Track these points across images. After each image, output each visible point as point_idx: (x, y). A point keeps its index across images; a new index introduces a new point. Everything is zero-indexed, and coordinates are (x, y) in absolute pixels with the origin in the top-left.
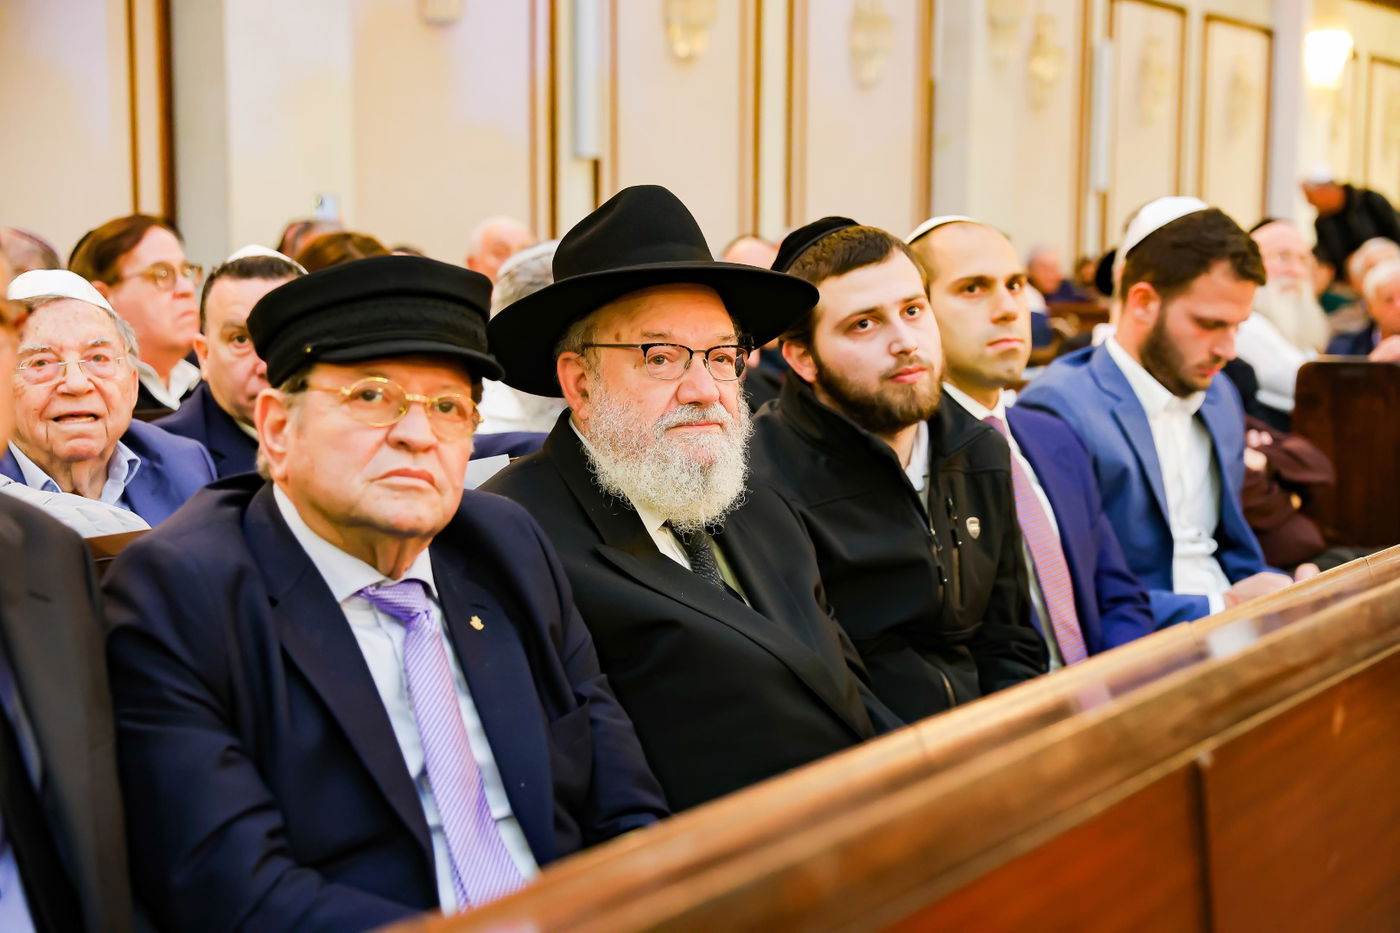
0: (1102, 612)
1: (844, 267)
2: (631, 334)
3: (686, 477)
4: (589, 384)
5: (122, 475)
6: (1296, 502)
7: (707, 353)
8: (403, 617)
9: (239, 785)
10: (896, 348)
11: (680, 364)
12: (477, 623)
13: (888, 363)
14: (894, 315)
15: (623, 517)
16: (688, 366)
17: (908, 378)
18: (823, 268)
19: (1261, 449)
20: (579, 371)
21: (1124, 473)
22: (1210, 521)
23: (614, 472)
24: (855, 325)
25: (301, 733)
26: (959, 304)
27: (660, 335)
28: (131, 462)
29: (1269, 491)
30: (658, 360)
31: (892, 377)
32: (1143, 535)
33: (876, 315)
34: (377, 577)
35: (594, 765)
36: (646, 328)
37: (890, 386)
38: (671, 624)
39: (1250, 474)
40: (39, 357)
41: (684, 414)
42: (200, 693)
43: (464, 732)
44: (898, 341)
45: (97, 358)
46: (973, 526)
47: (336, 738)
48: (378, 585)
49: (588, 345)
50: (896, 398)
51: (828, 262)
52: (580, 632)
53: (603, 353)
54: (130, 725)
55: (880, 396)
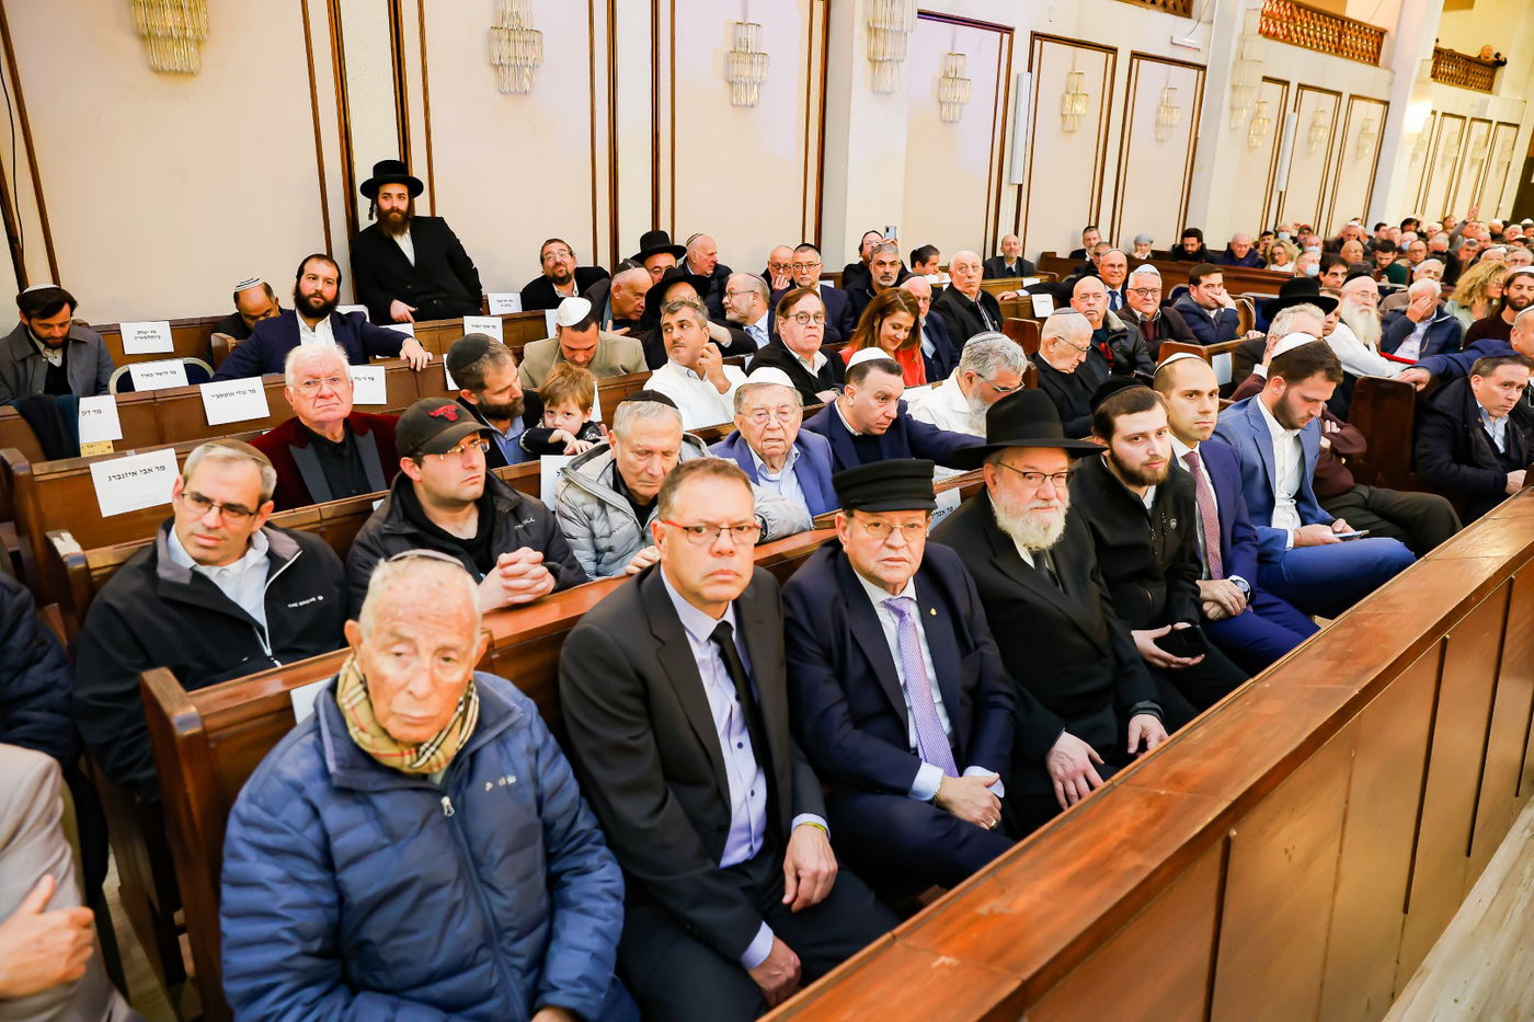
0: (1233, 543)
1: (1132, 410)
2: (1019, 464)
3: (1037, 532)
4: (998, 479)
5: (793, 460)
6: (1344, 461)
7: (1053, 476)
8: (901, 614)
9: (831, 691)
10: (1151, 453)
11: (1040, 480)
12: (933, 612)
13: (1146, 458)
14: (1153, 437)
15: (1006, 542)
16: (1043, 481)
17: (1154, 466)
18: (1121, 408)
19: (1331, 436)
20: (993, 472)
21: (1256, 468)
22: (1294, 488)
23: (1005, 521)
24: (1133, 439)
25: (856, 669)
26: (1183, 402)
27: (1033, 468)
28: (796, 455)
29: (1331, 459)
30: (1030, 478)
31: (1147, 464)
32: (1259, 497)
33: (1145, 435)
34: (890, 596)
35: (980, 674)
36: (1026, 463)
37: (1146, 468)
38: (1021, 601)
39: (1322, 451)
40: (761, 412)
41: (1039, 503)
42: (818, 650)
43: (923, 665)
44: (1153, 450)
45: (783, 413)
46: (1173, 524)
47: (870, 672)
48: (890, 600)
49: (998, 463)
50: (1148, 473)
51: (1124, 407)
52: (980, 611)
53: (1005, 469)
54: (793, 661)
55: (1140, 471)
